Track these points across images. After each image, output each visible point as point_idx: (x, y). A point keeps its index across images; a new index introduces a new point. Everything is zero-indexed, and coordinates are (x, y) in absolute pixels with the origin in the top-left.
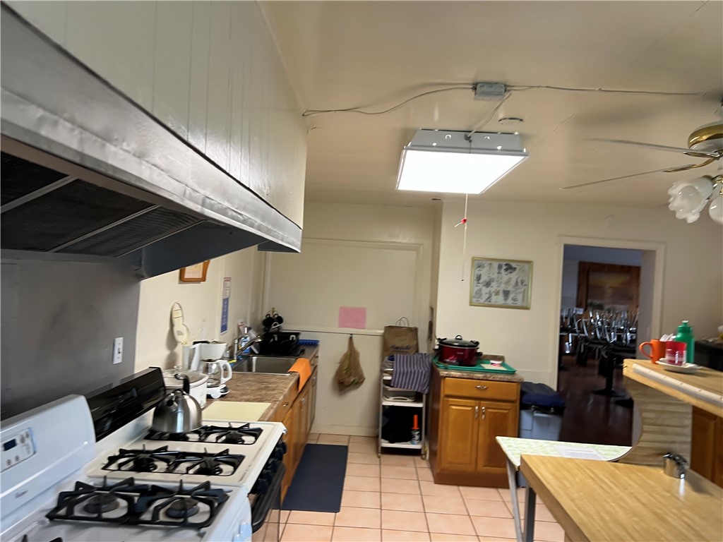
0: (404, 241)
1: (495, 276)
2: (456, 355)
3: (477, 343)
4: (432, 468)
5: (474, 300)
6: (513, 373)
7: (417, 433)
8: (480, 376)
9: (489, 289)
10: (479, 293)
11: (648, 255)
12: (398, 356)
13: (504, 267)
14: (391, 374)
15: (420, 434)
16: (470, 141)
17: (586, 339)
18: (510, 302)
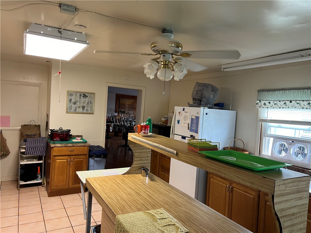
0: (32, 82)
1: (78, 100)
2: (59, 137)
3: (70, 130)
4: (47, 190)
5: (68, 111)
6: (86, 142)
7: (39, 175)
8: (71, 145)
9: (76, 105)
10: (71, 108)
11: (139, 91)
12: (29, 140)
13: (82, 96)
14: (25, 148)
15: (41, 175)
16: (61, 34)
17: (118, 125)
18: (85, 111)
